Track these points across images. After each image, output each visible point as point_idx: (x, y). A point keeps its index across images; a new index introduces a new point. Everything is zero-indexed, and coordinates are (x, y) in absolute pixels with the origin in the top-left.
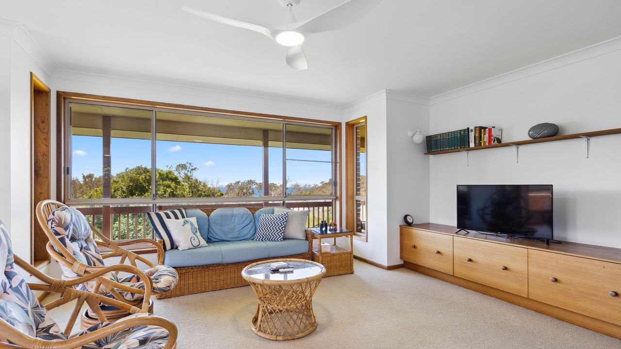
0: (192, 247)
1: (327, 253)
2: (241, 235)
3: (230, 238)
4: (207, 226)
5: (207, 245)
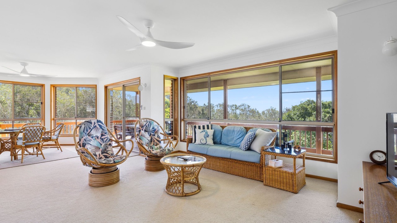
0: (201, 143)
1: (271, 167)
2: (235, 143)
3: (230, 144)
4: (220, 135)
5: (213, 144)
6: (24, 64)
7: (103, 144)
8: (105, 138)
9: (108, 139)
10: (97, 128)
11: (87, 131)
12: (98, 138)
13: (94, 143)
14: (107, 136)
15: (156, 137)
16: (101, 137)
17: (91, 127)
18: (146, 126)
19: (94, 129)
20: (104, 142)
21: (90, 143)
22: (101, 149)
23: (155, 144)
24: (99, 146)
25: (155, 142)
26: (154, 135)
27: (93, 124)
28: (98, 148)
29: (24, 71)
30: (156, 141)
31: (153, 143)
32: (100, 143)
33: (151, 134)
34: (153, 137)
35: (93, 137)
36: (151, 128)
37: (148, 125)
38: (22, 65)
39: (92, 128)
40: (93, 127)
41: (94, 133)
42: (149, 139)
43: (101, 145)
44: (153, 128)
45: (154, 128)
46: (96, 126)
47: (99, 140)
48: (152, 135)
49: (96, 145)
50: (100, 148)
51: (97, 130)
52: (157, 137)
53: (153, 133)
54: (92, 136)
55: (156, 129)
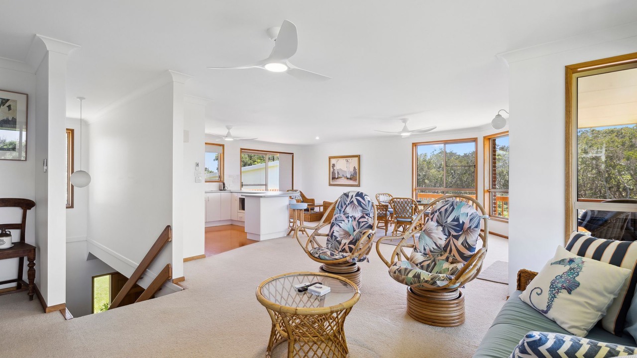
6: (404, 121)
7: (357, 231)
8: (362, 222)
9: (368, 225)
10: (355, 205)
11: (342, 207)
12: (355, 218)
13: (346, 225)
14: (368, 219)
15: (459, 243)
16: (359, 220)
17: (346, 202)
18: (440, 213)
19: (350, 205)
20: (360, 227)
21: (340, 224)
22: (351, 238)
23: (451, 259)
24: (351, 231)
25: (452, 254)
26: (457, 238)
27: (350, 197)
28: (347, 234)
29: (405, 130)
30: (454, 252)
31: (447, 254)
32: (354, 228)
33: (449, 233)
34: (451, 242)
35: (348, 217)
36: (450, 219)
37: (446, 210)
38: (403, 122)
39: (347, 204)
40: (348, 202)
41: (349, 210)
42: (442, 243)
43: (354, 231)
44: (456, 219)
45: (459, 221)
46: (353, 201)
47: (355, 223)
48: (453, 236)
49: (347, 230)
50: (350, 235)
51: (353, 207)
52: (462, 244)
53: (456, 231)
54: (347, 215)
55: (463, 223)
